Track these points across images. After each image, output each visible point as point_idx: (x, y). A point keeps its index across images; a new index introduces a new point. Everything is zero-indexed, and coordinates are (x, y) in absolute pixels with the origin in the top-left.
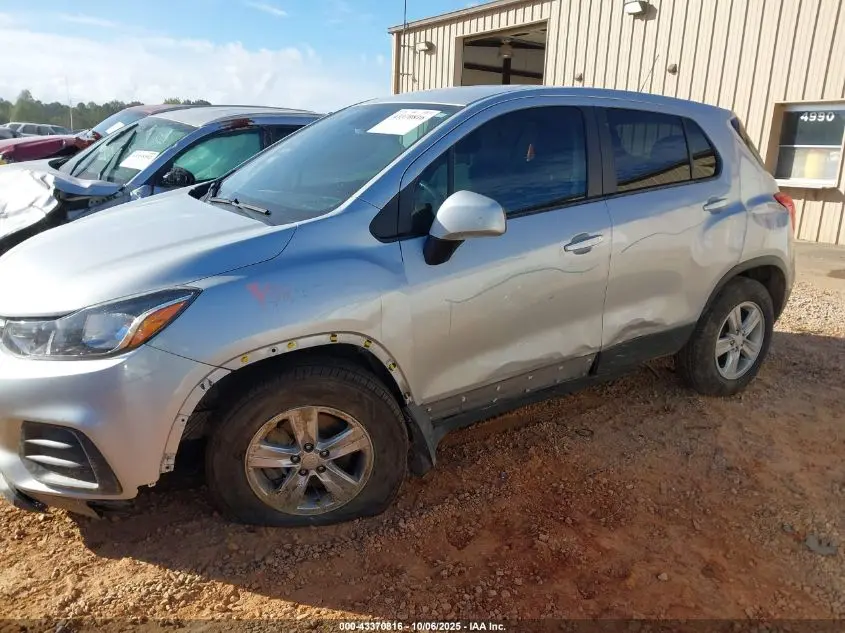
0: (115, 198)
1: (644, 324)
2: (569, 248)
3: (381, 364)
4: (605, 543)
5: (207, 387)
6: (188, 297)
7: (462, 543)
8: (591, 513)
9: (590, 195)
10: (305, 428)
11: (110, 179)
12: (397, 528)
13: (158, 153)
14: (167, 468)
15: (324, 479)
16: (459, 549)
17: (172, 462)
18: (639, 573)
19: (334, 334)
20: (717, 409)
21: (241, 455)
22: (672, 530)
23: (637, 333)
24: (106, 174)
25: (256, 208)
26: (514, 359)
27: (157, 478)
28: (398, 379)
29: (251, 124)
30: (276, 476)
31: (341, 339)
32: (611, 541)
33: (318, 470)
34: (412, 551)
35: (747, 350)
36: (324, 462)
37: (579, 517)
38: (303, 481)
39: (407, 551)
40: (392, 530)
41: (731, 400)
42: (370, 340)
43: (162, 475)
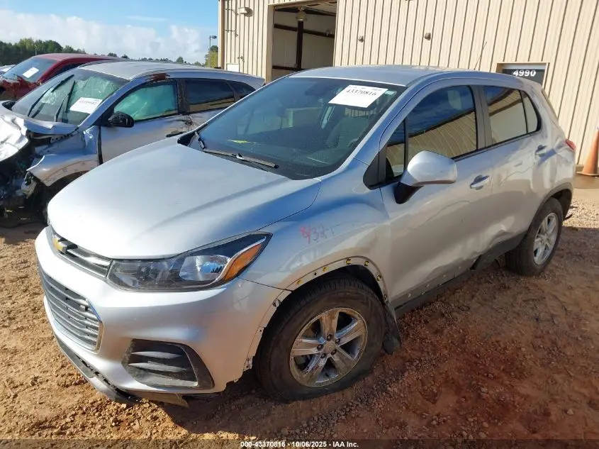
0: (72, 136)
1: (504, 233)
2: (473, 186)
3: (372, 276)
4: (523, 391)
5: (278, 305)
6: (264, 240)
7: (433, 398)
8: (502, 369)
9: (479, 148)
10: (330, 325)
11: (65, 121)
12: (387, 392)
13: (101, 100)
14: (247, 367)
15: (336, 358)
16: (433, 403)
17: (251, 362)
18: (555, 411)
19: (348, 259)
20: (535, 285)
21: (289, 350)
22: (557, 377)
23: (499, 240)
24: (60, 116)
25: (262, 162)
26: (440, 265)
27: (240, 375)
28: (382, 287)
29: (168, 77)
30: (303, 361)
31: (353, 262)
32: (525, 388)
33: (332, 354)
34: (404, 408)
35: (548, 244)
36: (338, 347)
37: (496, 372)
38: (323, 363)
39: (399, 408)
40: (384, 394)
41: (540, 279)
42: (368, 261)
43: (244, 373)
